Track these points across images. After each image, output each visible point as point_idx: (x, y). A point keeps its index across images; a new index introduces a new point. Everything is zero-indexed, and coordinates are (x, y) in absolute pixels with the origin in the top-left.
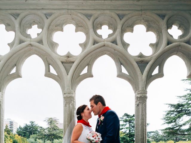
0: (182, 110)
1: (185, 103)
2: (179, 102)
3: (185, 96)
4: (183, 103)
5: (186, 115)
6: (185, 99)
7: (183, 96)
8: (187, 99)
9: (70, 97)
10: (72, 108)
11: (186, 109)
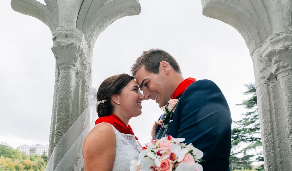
0: (238, 137)
1: (241, 128)
2: (235, 128)
3: (241, 121)
4: (239, 129)
5: (242, 142)
6: (240, 124)
7: (238, 122)
8: (243, 124)
9: (68, 45)
10: (78, 83)
11: (243, 135)
